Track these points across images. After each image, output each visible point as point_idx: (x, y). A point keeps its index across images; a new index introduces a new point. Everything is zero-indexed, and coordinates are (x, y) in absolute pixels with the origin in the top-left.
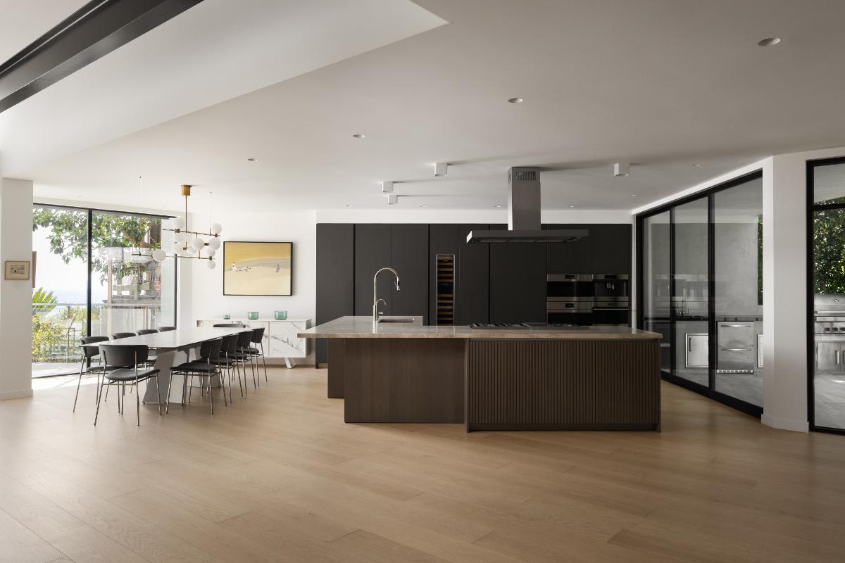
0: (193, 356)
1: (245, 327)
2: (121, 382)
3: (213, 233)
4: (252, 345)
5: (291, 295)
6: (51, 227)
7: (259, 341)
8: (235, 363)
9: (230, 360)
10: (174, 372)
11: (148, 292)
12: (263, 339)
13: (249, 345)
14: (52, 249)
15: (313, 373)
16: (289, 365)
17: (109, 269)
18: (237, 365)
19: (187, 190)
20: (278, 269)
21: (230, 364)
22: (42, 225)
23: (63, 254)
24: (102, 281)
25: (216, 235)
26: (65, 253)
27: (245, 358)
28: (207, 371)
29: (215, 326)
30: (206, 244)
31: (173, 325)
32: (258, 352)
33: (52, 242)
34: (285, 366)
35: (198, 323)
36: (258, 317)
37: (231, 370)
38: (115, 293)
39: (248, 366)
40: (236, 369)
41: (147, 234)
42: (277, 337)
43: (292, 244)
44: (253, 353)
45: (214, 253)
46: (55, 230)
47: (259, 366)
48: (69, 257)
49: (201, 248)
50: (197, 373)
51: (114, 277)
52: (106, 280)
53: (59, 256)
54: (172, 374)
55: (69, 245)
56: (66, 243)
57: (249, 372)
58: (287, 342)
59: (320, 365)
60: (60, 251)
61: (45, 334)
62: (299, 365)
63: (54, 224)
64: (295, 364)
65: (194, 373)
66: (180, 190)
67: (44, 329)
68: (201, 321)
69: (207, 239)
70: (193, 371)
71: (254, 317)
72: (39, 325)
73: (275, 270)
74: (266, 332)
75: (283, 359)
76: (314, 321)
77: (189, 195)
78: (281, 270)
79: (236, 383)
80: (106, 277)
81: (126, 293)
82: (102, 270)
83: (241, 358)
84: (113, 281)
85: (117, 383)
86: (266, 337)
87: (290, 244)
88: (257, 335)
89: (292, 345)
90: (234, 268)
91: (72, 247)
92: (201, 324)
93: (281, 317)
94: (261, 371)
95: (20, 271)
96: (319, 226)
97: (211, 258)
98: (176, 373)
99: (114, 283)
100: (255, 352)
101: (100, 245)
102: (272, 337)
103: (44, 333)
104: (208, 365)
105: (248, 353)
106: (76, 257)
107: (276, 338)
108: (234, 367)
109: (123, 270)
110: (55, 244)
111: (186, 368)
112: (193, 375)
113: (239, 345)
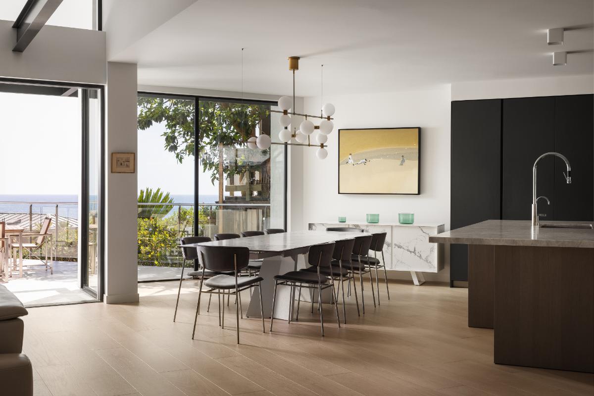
0: (302, 263)
1: (363, 231)
2: (222, 291)
3: (325, 115)
4: (371, 253)
5: (419, 193)
6: (164, 122)
7: (379, 248)
8: (352, 275)
9: (344, 271)
10: (279, 282)
11: (260, 193)
12: (385, 247)
13: (367, 254)
14: (167, 146)
15: (446, 292)
16: (416, 282)
17: (220, 167)
18: (353, 277)
19: (295, 63)
20: (403, 161)
21: (344, 276)
22: (156, 121)
23: (176, 152)
24: (213, 181)
25: (329, 118)
26: (178, 151)
27: (363, 269)
28: (316, 282)
29: (329, 230)
30: (317, 128)
31: (282, 228)
32: (379, 263)
33: (167, 139)
34: (411, 282)
35: (311, 226)
36: (378, 220)
37: (346, 283)
38: (227, 194)
39: (367, 280)
40: (352, 283)
41: (257, 126)
42: (402, 245)
43: (419, 129)
44: (373, 264)
45: (326, 139)
46: (170, 127)
47: (381, 280)
48: (182, 155)
49: (312, 131)
50: (307, 285)
51: (225, 175)
52: (217, 179)
53: (173, 154)
54: (277, 284)
55: (183, 142)
56: (180, 140)
57: (367, 286)
58: (414, 252)
59: (456, 283)
60: (174, 148)
61: (161, 237)
62: (428, 281)
63: (168, 118)
64: (423, 280)
65: (303, 284)
66: (288, 63)
67: (160, 232)
68: (313, 224)
69: (317, 122)
70: (301, 281)
71: (374, 220)
72: (156, 227)
73: (399, 162)
74: (388, 239)
75: (409, 273)
76: (448, 225)
77: (297, 69)
78: (407, 162)
79: (350, 300)
80: (217, 176)
81: (238, 194)
82: (214, 168)
83: (357, 269)
84: (225, 181)
85: (217, 291)
86: (388, 245)
87: (417, 129)
88: (377, 241)
89: (420, 257)
90: (351, 161)
91: (185, 144)
92: (314, 227)
93: (407, 221)
94: (383, 287)
95: (126, 163)
96: (454, 104)
97: (322, 146)
98: (282, 284)
99: (226, 183)
100: (375, 262)
101: (211, 140)
102: (395, 245)
103: (160, 235)
104: (319, 276)
105: (366, 263)
106: (189, 155)
107: (400, 247)
108: (349, 278)
109: (235, 169)
110: (169, 141)
111: (294, 277)
112: (301, 286)
113: (356, 253)
